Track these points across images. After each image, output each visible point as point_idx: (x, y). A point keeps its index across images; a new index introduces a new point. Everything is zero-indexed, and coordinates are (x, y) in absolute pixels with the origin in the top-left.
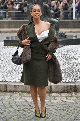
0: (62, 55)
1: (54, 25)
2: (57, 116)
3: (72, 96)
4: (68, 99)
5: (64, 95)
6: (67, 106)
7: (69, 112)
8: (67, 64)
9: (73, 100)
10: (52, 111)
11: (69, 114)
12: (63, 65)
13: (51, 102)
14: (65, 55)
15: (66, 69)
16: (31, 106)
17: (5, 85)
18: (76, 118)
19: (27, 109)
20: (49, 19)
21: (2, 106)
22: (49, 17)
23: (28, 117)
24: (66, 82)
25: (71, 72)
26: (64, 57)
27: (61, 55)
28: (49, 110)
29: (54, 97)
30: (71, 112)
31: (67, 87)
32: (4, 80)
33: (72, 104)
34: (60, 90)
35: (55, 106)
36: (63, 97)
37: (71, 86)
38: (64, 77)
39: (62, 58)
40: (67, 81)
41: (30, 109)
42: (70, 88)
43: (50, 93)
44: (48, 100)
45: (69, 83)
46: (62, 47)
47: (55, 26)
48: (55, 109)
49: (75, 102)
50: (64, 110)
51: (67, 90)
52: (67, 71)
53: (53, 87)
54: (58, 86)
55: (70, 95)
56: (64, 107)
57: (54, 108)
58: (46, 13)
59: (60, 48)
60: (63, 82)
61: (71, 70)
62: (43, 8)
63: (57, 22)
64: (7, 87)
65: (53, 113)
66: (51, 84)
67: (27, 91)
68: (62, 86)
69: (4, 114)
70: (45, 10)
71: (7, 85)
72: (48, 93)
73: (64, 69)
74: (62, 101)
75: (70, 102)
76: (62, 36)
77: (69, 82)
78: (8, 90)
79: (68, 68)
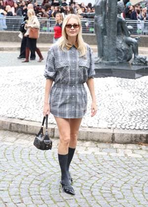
0: (138, 90)
1: (131, 46)
2: (114, 177)
3: (141, 149)
4: (134, 153)
5: (130, 146)
6: (131, 162)
7: (131, 173)
8: (142, 104)
9: (141, 155)
10: (108, 169)
11: (130, 174)
12: (136, 104)
13: (110, 156)
14: (142, 90)
15: (139, 110)
16: (81, 160)
17: (52, 129)
18: (139, 182)
19: (75, 165)
20: (124, 38)
21: (42, 158)
22: (125, 35)
23: (75, 175)
24: (134, 129)
25: (145, 114)
26: (139, 92)
27: (135, 90)
28: (105, 168)
29: (116, 149)
30: (134, 172)
31: (136, 136)
32: (51, 122)
33: (138, 161)
34: (125, 140)
35: (113, 162)
36: (128, 150)
37: (141, 135)
38: (134, 122)
39: (136, 94)
40: (137, 128)
41: (79, 165)
42: (140, 138)
43: (112, 142)
44: (107, 154)
45: (139, 131)
46: (139, 78)
47: (133, 47)
48: (113, 167)
49: (143, 157)
50: (125, 169)
51: (135, 141)
52: (140, 113)
53: (115, 135)
54: (123, 134)
55: (139, 148)
56: (126, 164)
57: (112, 164)
58: (120, 29)
59: (137, 79)
60: (131, 129)
61: (145, 112)
62: (116, 23)
63: (136, 43)
64: (54, 132)
65: (109, 172)
66: (113, 131)
67: (81, 139)
68: (128, 134)
69: (42, 170)
70: (120, 25)
71: (54, 129)
72: (109, 143)
73: (136, 110)
74: (126, 155)
75: (136, 158)
76: (141, 62)
77: (139, 129)
78: (55, 136)
79: (142, 109)
